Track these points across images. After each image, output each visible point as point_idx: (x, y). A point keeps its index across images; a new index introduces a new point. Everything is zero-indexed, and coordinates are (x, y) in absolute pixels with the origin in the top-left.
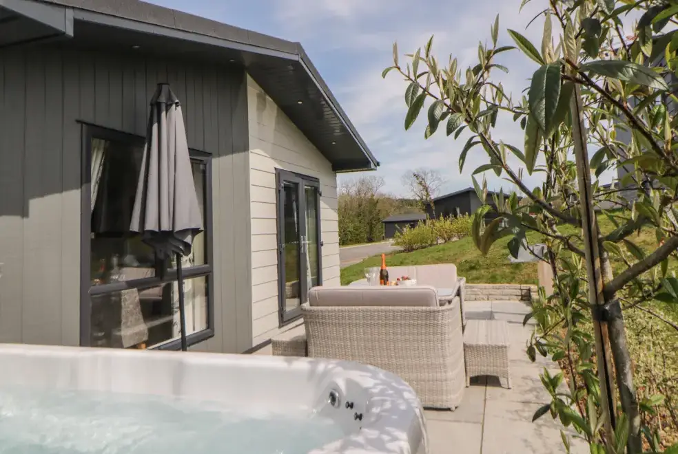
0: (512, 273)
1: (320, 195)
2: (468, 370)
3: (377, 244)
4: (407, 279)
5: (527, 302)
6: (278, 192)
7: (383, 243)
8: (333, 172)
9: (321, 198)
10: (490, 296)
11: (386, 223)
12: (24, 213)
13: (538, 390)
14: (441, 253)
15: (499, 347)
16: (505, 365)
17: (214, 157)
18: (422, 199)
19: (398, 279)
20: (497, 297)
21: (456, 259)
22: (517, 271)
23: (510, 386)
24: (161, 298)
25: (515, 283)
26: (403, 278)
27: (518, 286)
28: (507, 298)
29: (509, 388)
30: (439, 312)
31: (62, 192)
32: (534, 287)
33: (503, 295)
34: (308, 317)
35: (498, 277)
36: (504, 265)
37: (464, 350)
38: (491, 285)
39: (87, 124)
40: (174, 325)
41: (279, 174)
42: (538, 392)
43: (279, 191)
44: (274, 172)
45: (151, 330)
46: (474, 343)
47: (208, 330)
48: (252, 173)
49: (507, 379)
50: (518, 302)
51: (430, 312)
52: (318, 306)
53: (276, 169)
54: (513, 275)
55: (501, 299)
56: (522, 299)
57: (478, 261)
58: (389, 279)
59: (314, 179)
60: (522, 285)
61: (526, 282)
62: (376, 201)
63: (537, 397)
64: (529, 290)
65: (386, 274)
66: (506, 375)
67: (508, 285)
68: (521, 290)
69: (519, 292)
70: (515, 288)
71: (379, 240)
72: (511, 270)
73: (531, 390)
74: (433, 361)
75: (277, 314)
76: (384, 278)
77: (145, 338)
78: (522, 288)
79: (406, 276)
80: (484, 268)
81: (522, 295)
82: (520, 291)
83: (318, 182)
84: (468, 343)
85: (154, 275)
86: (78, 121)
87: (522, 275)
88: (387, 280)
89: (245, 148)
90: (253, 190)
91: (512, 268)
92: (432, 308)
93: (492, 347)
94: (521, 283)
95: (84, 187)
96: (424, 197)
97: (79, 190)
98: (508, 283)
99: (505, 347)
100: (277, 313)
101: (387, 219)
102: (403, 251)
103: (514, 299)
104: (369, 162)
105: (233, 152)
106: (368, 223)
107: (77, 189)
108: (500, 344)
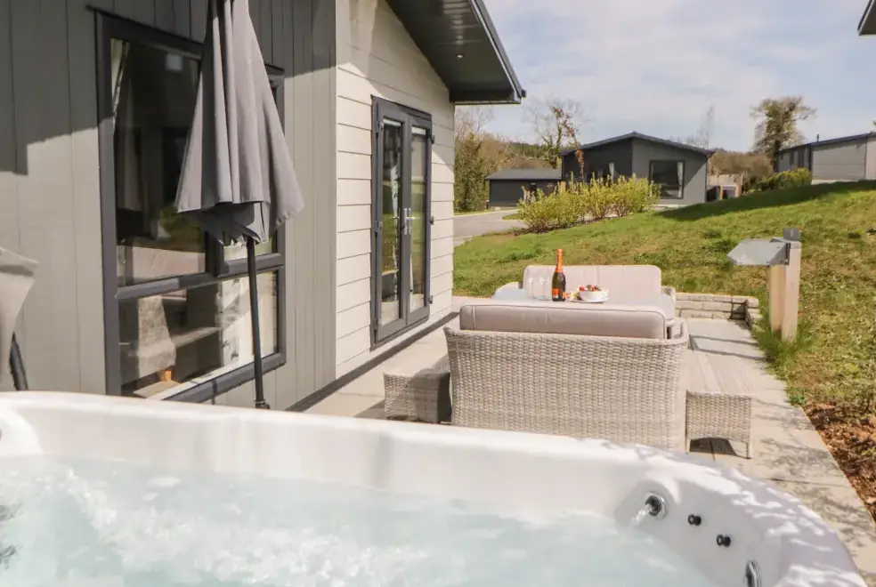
0: (718, 277)
1: (433, 142)
2: (689, 430)
3: (477, 214)
4: (596, 288)
5: (739, 322)
6: (375, 136)
7: (486, 213)
8: (451, 105)
9: (433, 146)
10: (683, 311)
11: (492, 181)
12: (19, 167)
13: (792, 462)
14: (600, 237)
15: (740, 399)
16: (746, 425)
17: (286, 76)
18: (550, 146)
19: (581, 289)
20: (697, 313)
21: (627, 251)
22: (727, 275)
23: (751, 455)
24: (185, 299)
25: (724, 292)
26: (589, 287)
27: (727, 297)
28: (710, 314)
29: (748, 458)
30: (666, 347)
31: (70, 132)
32: (753, 301)
33: (703, 310)
34: (458, 346)
35: (696, 282)
36: (707, 264)
37: (687, 401)
38: (687, 294)
39: (105, 14)
40: (223, 346)
41: (377, 105)
42: (791, 465)
43: (377, 135)
44: (370, 103)
45: (181, 351)
46: (702, 391)
47: (278, 355)
48: (340, 103)
49: (747, 444)
50: (726, 321)
51: (654, 347)
52: (474, 329)
53: (372, 97)
54: (719, 280)
55: (700, 316)
56: (731, 318)
57: (664, 255)
58: (567, 286)
59: (422, 115)
60: (734, 297)
61: (740, 293)
62: (477, 145)
63: (792, 472)
64: (745, 304)
65: (562, 280)
66: (744, 439)
67: (712, 295)
68: (733, 304)
69: (728, 307)
70: (723, 301)
71: (481, 209)
72: (717, 273)
73: (780, 462)
74: (652, 419)
75: (368, 330)
76: (559, 284)
77: (172, 362)
78: (734, 301)
79: (594, 285)
80: (674, 268)
81: (732, 312)
82: (730, 305)
83: (430, 120)
84: (692, 391)
85: (203, 270)
86: (89, 8)
87: (734, 281)
88: (564, 289)
89: (330, 62)
90: (340, 132)
91: (718, 269)
92: (657, 341)
93: (730, 398)
94: (732, 292)
95: (103, 124)
96: (555, 142)
97: (96, 131)
98: (714, 293)
99: (750, 399)
100: (368, 328)
101: (494, 176)
102: (530, 231)
103: (721, 318)
104: (512, 91)
105: (313, 69)
106: (463, 181)
107: (93, 127)
108: (742, 394)
